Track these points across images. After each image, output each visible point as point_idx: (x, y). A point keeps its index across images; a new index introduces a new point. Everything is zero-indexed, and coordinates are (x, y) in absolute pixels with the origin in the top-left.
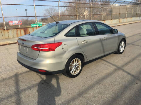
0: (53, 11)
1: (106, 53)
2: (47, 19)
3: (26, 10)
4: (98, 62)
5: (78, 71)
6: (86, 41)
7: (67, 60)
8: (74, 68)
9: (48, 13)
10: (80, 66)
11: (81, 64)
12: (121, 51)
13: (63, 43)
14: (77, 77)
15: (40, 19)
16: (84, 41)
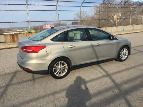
0: (83, 15)
1: (100, 59)
2: (77, 23)
3: (59, 15)
4: (92, 67)
5: (64, 74)
6: (73, 46)
7: (50, 62)
8: (59, 70)
9: (79, 17)
10: (66, 68)
11: (67, 67)
12: (123, 59)
13: (47, 47)
14: (63, 79)
15: (71, 23)
16: (71, 46)
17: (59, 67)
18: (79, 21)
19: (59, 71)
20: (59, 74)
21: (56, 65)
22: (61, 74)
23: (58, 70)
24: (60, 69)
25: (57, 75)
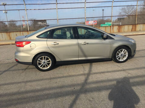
3: (103, 10)
5: (48, 67)
6: (57, 43)
9: (125, 12)
11: (51, 61)
15: (116, 19)
16: (54, 43)
17: (43, 61)
18: (125, 17)
19: (43, 65)
20: (43, 67)
21: (40, 59)
22: (45, 67)
23: (42, 63)
24: (44, 63)
25: (41, 68)
